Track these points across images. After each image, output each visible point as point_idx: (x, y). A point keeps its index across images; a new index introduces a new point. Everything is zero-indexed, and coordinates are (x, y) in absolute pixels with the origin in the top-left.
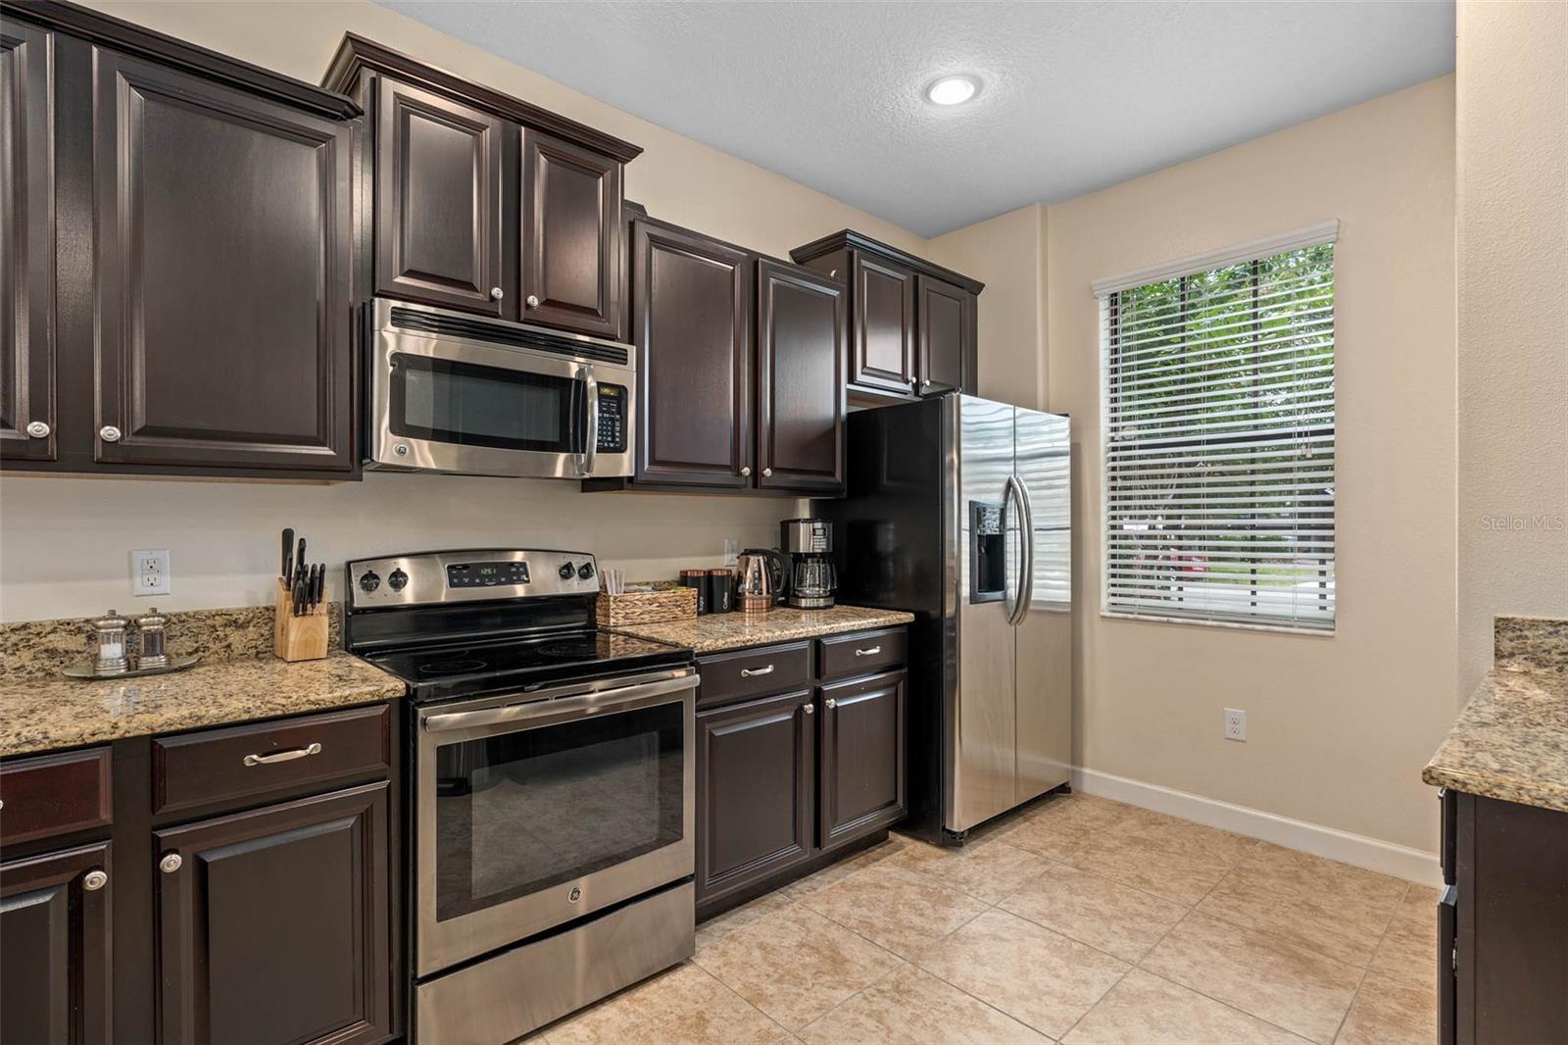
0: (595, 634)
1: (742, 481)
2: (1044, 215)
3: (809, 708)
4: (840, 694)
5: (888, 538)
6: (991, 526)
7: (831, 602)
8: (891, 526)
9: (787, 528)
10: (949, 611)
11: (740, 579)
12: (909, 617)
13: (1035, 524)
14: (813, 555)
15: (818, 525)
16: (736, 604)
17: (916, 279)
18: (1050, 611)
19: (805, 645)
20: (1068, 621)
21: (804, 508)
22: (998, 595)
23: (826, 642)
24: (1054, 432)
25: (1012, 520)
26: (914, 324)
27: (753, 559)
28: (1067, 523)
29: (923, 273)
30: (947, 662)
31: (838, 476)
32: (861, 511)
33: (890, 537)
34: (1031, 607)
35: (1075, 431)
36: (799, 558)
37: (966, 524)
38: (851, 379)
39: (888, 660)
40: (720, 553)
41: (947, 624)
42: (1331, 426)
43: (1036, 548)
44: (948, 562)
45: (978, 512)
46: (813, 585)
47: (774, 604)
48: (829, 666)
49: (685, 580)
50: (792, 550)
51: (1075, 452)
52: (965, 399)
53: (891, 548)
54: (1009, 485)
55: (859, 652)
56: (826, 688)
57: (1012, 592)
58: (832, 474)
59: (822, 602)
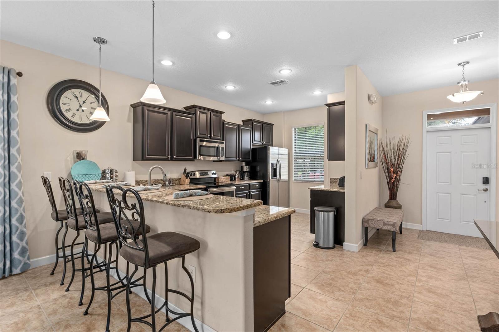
0: (216, 183)
1: (237, 160)
2: (284, 114)
3: (248, 193)
4: (253, 192)
5: (258, 169)
6: (275, 167)
7: (249, 179)
8: (259, 167)
9: (242, 167)
10: (268, 180)
11: (235, 175)
12: (262, 181)
13: (281, 166)
14: (246, 171)
15: (247, 167)
16: (235, 179)
17: (263, 125)
18: (284, 181)
19: (248, 184)
20: (287, 183)
21: (244, 164)
22: (276, 178)
23: (251, 184)
24: (286, 151)
25: (278, 166)
26: (262, 131)
27: (237, 172)
28: (287, 166)
29: (264, 124)
30: (268, 188)
31: (251, 159)
32: (254, 164)
33: (258, 168)
34: (281, 180)
35: (289, 151)
36: (245, 172)
37: (271, 166)
38: (253, 143)
39: (258, 188)
40: (231, 171)
41: (268, 182)
42: (324, 152)
43: (282, 170)
44: (268, 173)
45: (273, 165)
46: (247, 176)
47: (241, 179)
48: (251, 188)
49: (227, 175)
50: (243, 171)
51: (289, 154)
52: (271, 147)
53: (258, 170)
54: (278, 160)
55: (255, 186)
56: (251, 191)
57: (278, 178)
58: (250, 158)
59: (248, 179)
